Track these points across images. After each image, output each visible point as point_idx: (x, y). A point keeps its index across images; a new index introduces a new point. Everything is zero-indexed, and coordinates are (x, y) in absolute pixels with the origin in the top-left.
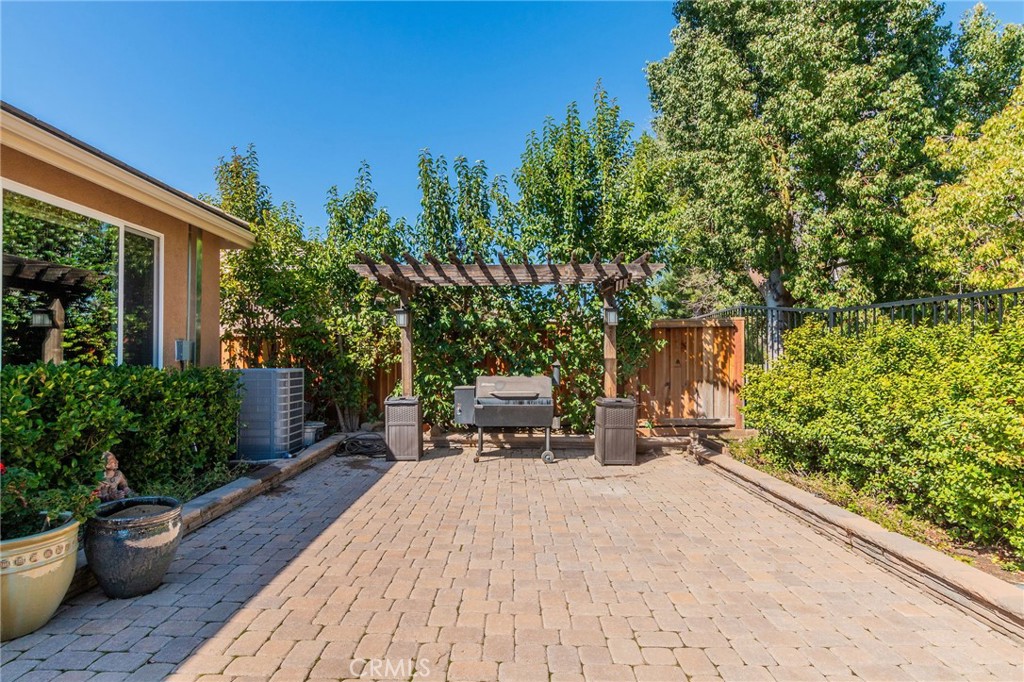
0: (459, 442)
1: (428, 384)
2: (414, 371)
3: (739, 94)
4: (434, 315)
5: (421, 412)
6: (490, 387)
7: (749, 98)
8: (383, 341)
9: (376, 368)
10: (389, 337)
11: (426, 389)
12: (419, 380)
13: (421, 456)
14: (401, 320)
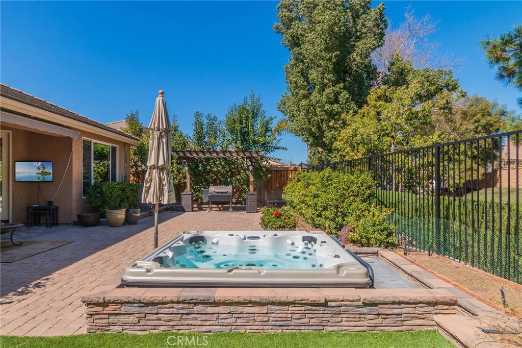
0: (206, 207)
1: (195, 188)
2: (191, 184)
3: (302, 91)
4: (197, 167)
5: (193, 198)
6: (213, 189)
7: (305, 92)
8: (181, 175)
9: (179, 184)
10: (183, 173)
11: (195, 190)
12: (192, 187)
13: (193, 211)
14: (187, 168)
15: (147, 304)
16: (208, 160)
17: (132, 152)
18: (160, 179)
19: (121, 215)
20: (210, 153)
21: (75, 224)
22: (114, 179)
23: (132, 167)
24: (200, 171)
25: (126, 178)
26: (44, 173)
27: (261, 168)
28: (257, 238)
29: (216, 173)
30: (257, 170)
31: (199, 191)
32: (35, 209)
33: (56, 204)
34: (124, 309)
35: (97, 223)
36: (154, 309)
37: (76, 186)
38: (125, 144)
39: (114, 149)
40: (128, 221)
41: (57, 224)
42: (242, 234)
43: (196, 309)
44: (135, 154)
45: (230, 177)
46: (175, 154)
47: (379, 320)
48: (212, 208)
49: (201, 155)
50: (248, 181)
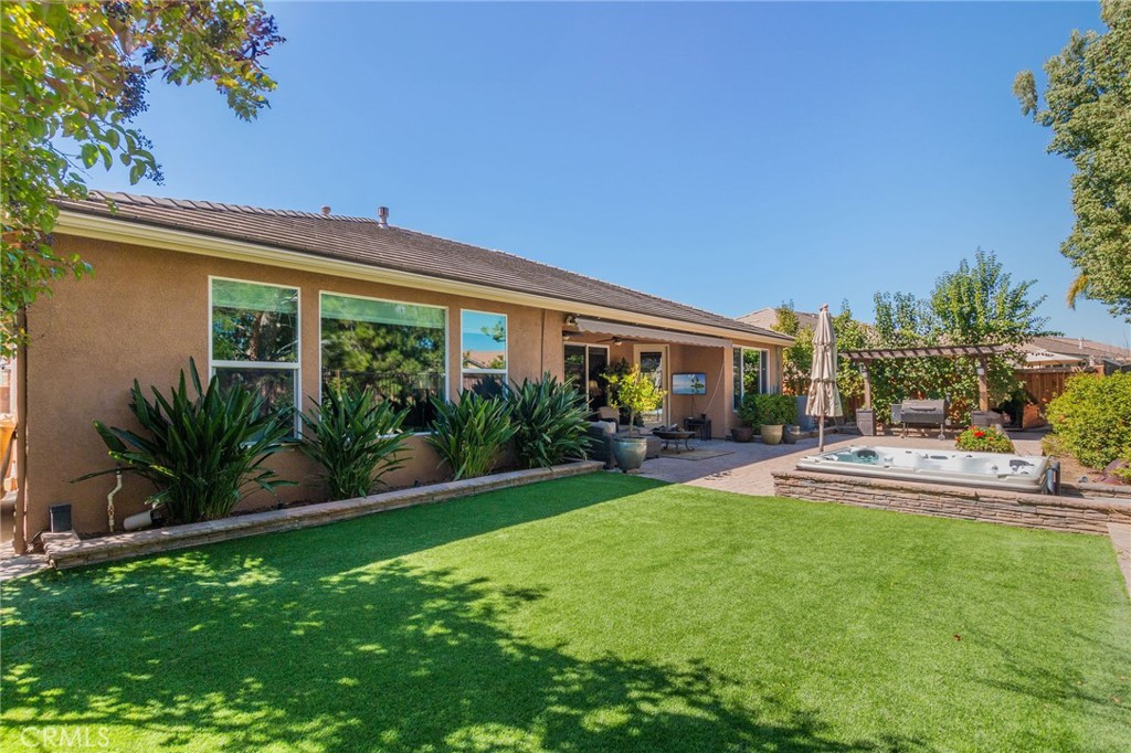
0: (897, 431)
1: (880, 403)
2: (872, 397)
4: (882, 372)
5: (875, 417)
6: (908, 404)
8: (856, 384)
9: (853, 397)
10: (859, 382)
11: (879, 406)
12: (875, 402)
13: (875, 435)
14: (865, 375)
15: (817, 482)
16: (900, 361)
17: (784, 356)
18: (825, 392)
19: (777, 431)
20: (902, 351)
21: (728, 439)
22: (764, 391)
23: (785, 375)
24: (888, 378)
25: (778, 389)
26: (697, 386)
27: (1003, 371)
28: (945, 458)
29: (916, 381)
30: (995, 376)
31: (885, 407)
32: (690, 421)
33: (709, 417)
34: (800, 483)
35: (750, 440)
36: (823, 486)
37: (728, 400)
38: (776, 346)
39: (764, 354)
40: (786, 439)
41: (710, 438)
42: (923, 452)
43: (855, 489)
44: (789, 358)
45: (942, 386)
46: (845, 356)
47: (1039, 520)
48: (908, 432)
49: (887, 355)
50: (977, 392)
